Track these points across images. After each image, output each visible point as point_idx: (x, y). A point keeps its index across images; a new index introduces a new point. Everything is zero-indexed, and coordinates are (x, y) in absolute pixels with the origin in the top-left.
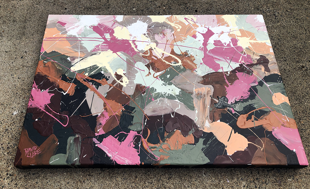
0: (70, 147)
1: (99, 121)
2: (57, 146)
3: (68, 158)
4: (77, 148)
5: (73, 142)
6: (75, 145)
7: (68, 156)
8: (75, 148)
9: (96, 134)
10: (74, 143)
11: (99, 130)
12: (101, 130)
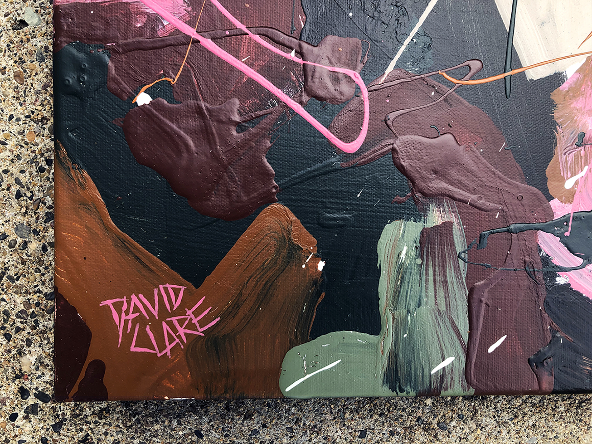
0: (397, 293)
1: (571, 117)
2: (315, 283)
3: (393, 356)
4: (447, 296)
5: (417, 256)
6: (431, 278)
7: (396, 343)
8: (431, 293)
9: (559, 209)
10: (419, 261)
11: (576, 183)
12: (585, 178)
